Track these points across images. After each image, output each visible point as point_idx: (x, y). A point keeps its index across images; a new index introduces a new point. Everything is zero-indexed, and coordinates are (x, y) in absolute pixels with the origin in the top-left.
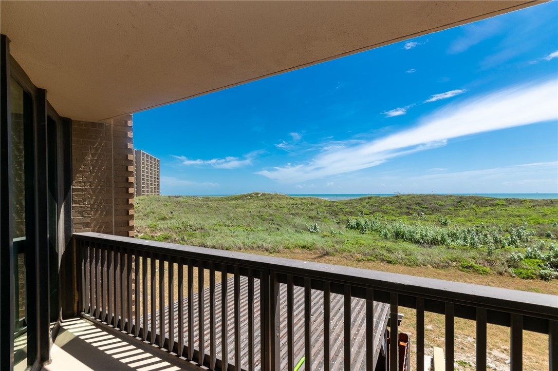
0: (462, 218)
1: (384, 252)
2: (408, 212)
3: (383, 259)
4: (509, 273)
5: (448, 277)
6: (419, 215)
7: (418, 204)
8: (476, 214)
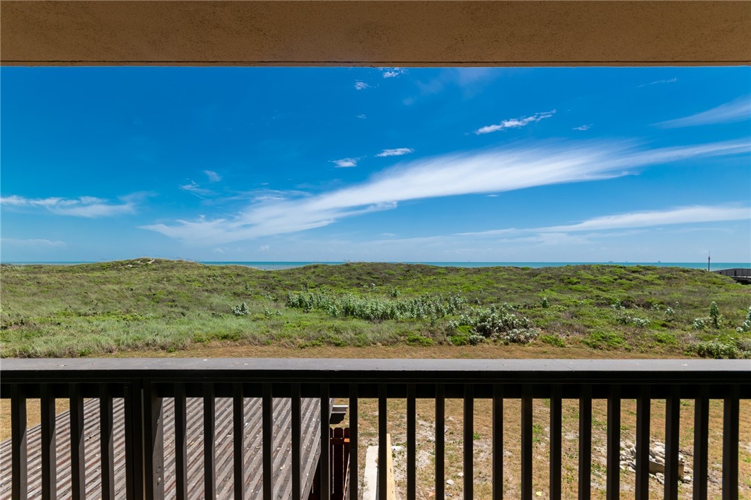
0: (410, 289)
1: (332, 334)
2: (359, 284)
3: (331, 343)
4: (448, 342)
5: (397, 354)
6: (369, 286)
7: (369, 273)
8: (422, 284)
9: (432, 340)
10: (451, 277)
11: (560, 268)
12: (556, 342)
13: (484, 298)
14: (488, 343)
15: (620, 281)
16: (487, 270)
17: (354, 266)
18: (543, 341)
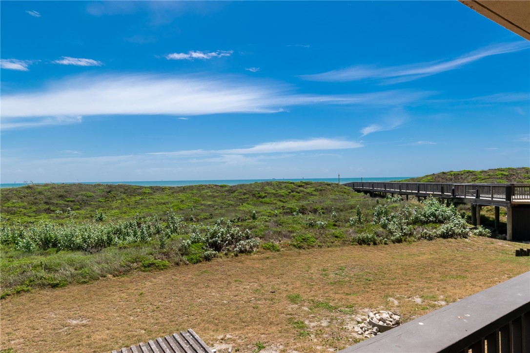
0: (116, 211)
1: (43, 273)
2: (49, 209)
3: (44, 285)
4: (184, 262)
5: (135, 283)
6: (64, 211)
7: (61, 196)
8: (129, 205)
9: (167, 262)
10: (157, 196)
11: (251, 184)
12: (273, 248)
13: (198, 216)
14: (221, 257)
15: (292, 193)
16: (191, 188)
17: (40, 189)
18: (264, 249)
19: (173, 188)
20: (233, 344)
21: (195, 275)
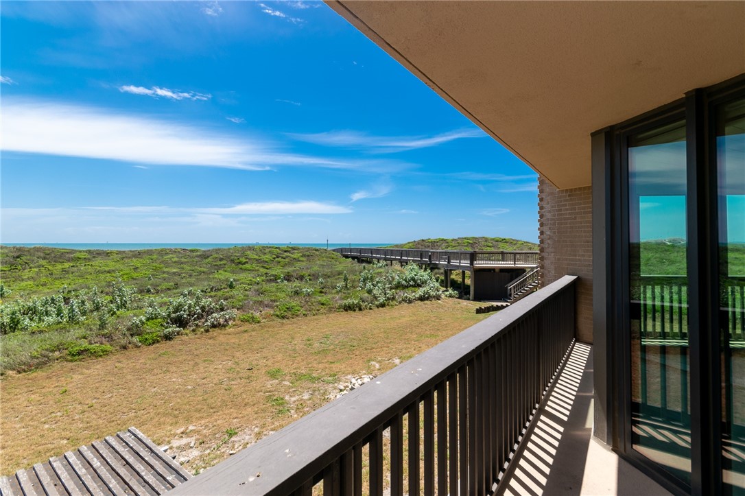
0: (29, 283)
4: (134, 344)
5: (54, 378)
8: (51, 274)
9: (109, 346)
10: (98, 262)
11: (229, 249)
12: (253, 320)
13: (158, 286)
14: (187, 334)
15: (277, 259)
16: (150, 252)
18: (242, 321)
19: (124, 252)
20: (197, 437)
21: (149, 359)
